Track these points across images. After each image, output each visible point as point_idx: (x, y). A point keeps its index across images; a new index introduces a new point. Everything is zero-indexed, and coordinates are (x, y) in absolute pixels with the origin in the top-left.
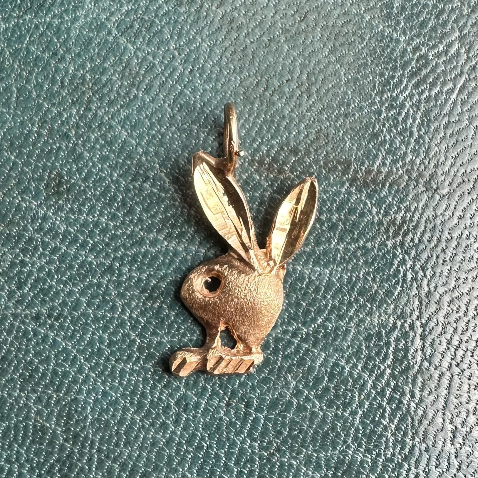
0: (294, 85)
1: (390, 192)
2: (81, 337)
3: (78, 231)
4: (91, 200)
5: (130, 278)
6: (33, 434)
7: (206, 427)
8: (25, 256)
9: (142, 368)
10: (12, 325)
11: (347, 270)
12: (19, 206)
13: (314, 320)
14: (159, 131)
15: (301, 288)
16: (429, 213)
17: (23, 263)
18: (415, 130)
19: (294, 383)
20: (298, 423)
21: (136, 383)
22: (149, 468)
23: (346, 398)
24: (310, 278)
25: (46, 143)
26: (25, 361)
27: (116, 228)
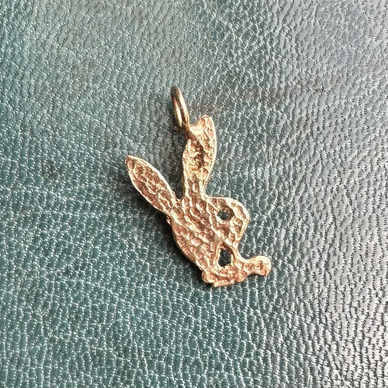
0: (200, 45)
1: (292, 100)
2: (106, 276)
3: (77, 198)
4: (80, 173)
5: (127, 221)
6: (93, 360)
7: (218, 310)
8: (43, 229)
9: (158, 283)
10: (50, 284)
11: (281, 164)
12: (26, 195)
13: (269, 208)
14: (113, 107)
15: (253, 188)
16: (323, 107)
17: (43, 236)
18: (294, 51)
19: (271, 257)
20: (283, 285)
21: (157, 296)
22: (188, 354)
24: (256, 179)
25: (31, 141)
26: (69, 308)
27: (104, 187)
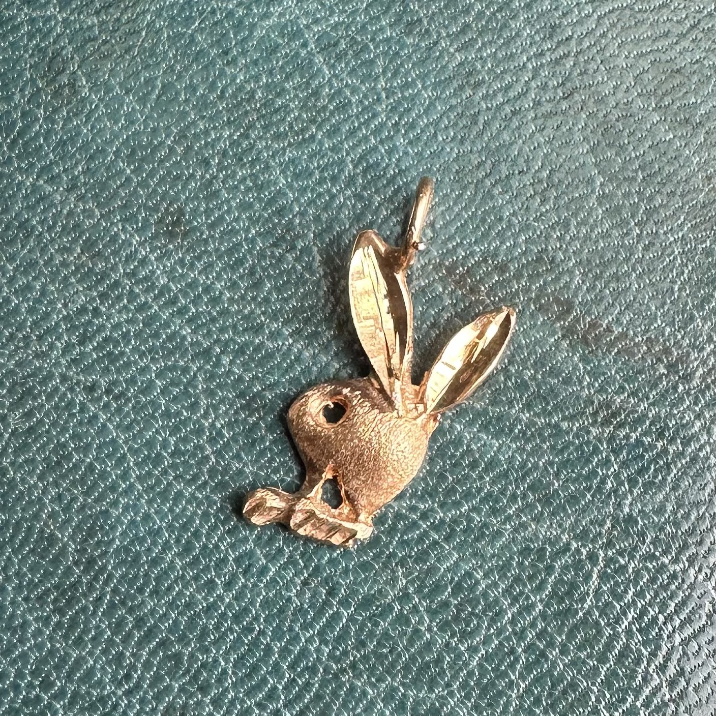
0: (527, 179)
1: (615, 361)
2: (140, 432)
3: (181, 290)
4: (211, 255)
5: (229, 373)
6: (36, 541)
7: (266, 604)
8: (102, 303)
9: (207, 497)
10: (56, 389)
11: (524, 449)
12: (115, 236)
13: (457, 504)
14: (329, 191)
15: (453, 456)
17: (96, 312)
19: (404, 582)
20: (392, 638)
21: (191, 516)
22: (173, 635)
23: (468, 625)
24: (469, 445)
25: (177, 164)
26: (58, 441)
27: (231, 301)
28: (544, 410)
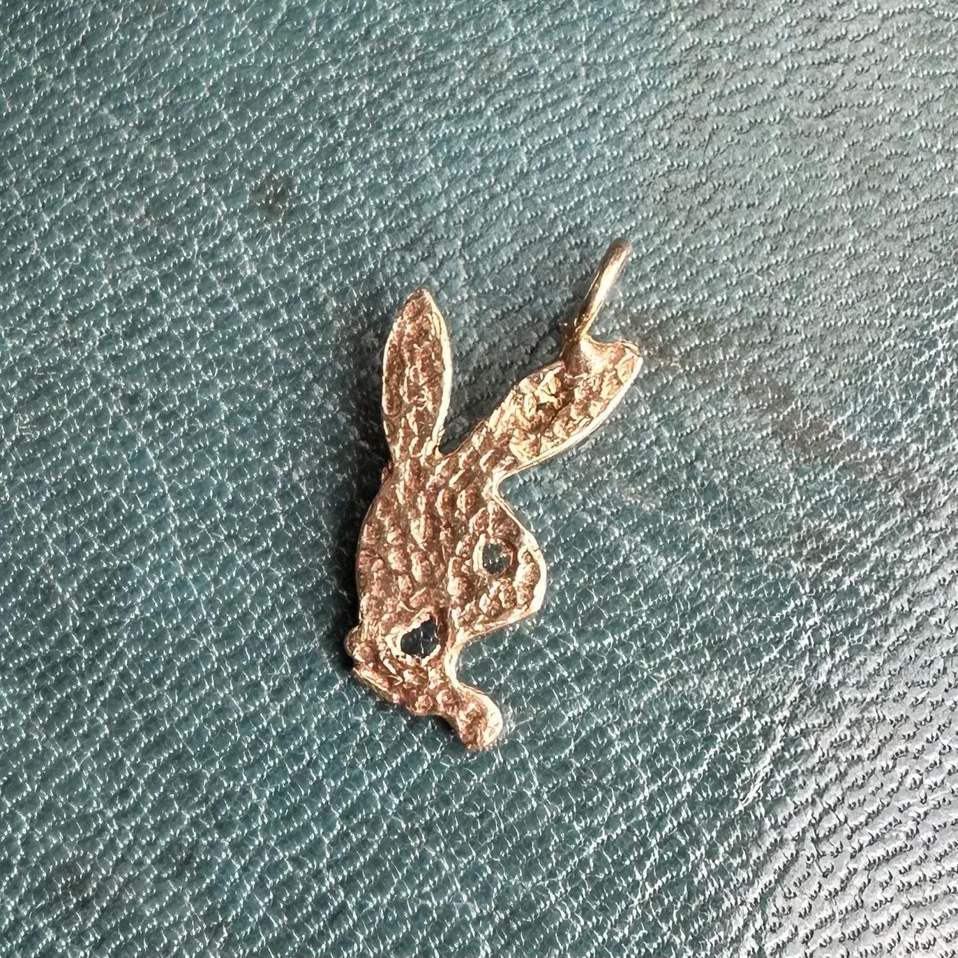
0: (758, 217)
1: (837, 478)
2: (189, 468)
3: (272, 288)
4: (320, 248)
5: (319, 410)
6: (28, 592)
7: (324, 726)
8: (164, 287)
9: (267, 571)
10: (85, 393)
11: (700, 576)
12: (196, 200)
13: (599, 635)
14: (490, 187)
15: (604, 569)
17: (154, 298)
18: (933, 393)
19: (513, 726)
20: (486, 799)
21: (241, 593)
22: (193, 748)
23: (589, 798)
24: (627, 558)
25: (292, 118)
26: (77, 462)
27: (338, 312)
28: (734, 528)
